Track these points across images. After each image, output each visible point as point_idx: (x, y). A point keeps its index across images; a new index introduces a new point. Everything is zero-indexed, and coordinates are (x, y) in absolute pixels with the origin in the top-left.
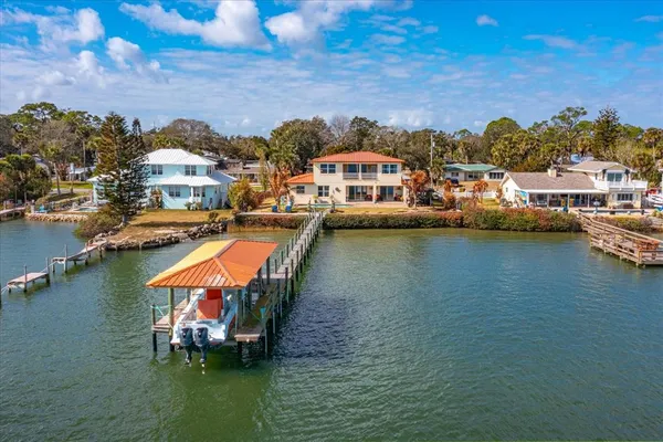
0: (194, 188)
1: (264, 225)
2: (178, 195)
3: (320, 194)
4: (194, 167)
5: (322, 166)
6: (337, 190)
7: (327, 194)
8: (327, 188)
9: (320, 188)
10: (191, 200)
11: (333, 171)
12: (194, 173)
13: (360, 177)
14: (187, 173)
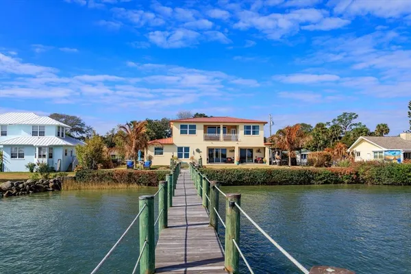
0: (40, 148)
1: (116, 181)
2: (21, 156)
3: (180, 156)
4: (43, 127)
5: (182, 127)
6: (198, 151)
7: (187, 156)
8: (187, 149)
9: (180, 149)
10: (35, 160)
11: (193, 132)
12: (42, 134)
13: (221, 138)
14: (34, 134)
